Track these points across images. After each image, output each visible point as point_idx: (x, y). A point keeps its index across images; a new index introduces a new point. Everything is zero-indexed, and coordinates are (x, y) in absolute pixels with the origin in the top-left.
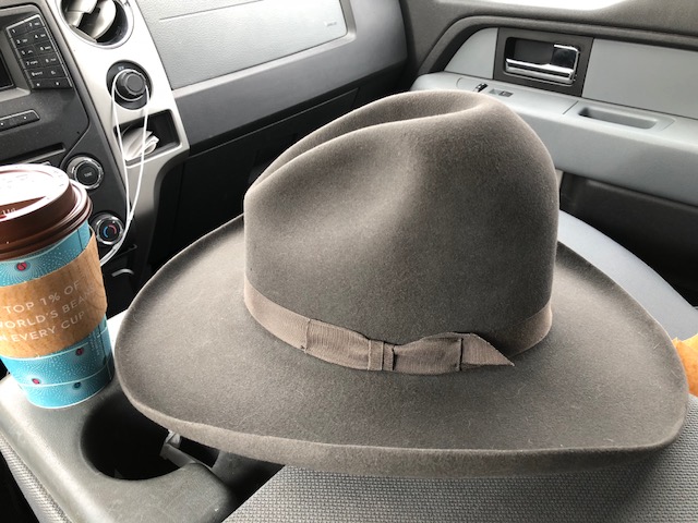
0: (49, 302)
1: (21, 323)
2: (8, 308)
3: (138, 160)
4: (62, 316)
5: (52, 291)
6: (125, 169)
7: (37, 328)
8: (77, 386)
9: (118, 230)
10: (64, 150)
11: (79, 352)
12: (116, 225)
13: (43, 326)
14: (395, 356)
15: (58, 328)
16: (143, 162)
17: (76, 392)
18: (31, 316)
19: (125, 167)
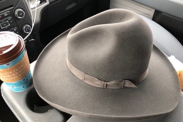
0: (16, 71)
1: (8, 76)
2: (5, 73)
3: (35, 8)
4: (19, 73)
5: (16, 68)
6: (31, 11)
7: (13, 77)
8: (23, 87)
9: (30, 29)
10: (13, 7)
11: (24, 80)
12: (29, 28)
13: (14, 76)
14: (107, 85)
15: (18, 76)
16: (36, 8)
17: (23, 88)
18: (11, 74)
19: (31, 10)
